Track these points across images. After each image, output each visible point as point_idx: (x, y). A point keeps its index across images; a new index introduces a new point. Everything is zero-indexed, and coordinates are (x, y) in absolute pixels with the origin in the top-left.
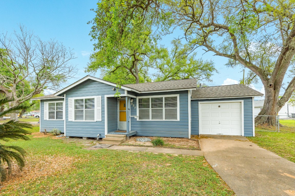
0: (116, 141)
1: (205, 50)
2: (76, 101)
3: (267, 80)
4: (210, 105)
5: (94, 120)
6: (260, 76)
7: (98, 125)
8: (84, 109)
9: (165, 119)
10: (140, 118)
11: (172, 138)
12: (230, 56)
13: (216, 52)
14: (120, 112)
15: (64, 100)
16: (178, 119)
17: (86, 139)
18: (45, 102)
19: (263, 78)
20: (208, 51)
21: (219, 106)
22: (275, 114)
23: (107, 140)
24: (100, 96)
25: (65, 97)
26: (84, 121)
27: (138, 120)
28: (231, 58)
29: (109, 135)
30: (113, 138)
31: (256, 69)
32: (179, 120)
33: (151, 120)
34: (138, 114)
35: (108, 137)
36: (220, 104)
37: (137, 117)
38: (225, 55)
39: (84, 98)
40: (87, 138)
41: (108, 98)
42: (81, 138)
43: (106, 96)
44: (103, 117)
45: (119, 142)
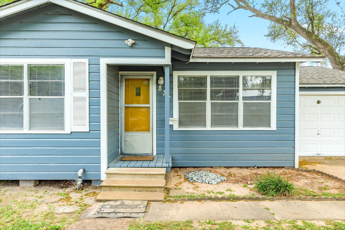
0: (150, 189)
1: (233, 7)
3: (341, 63)
4: (302, 98)
5: (63, 129)
6: (330, 56)
7: (75, 145)
8: (26, 97)
10: (181, 124)
11: (258, 167)
12: (280, 21)
13: (254, 10)
14: (126, 107)
16: (274, 127)
17: (32, 184)
19: (335, 60)
20: (239, 8)
21: (318, 102)
23: (120, 187)
24: (86, 61)
26: (26, 131)
27: (176, 127)
28: (282, 24)
29: (112, 170)
30: (130, 178)
31: (324, 45)
32: (275, 129)
33: (209, 128)
34: (176, 115)
35: (115, 178)
37: (174, 121)
38: (271, 18)
39: (25, 62)
40: (35, 183)
42: (16, 182)
43: (104, 62)
44: (94, 120)
45: (158, 189)
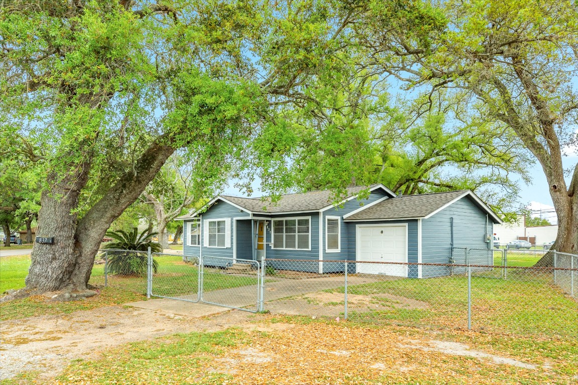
2: (210, 223)
4: (371, 229)
5: (225, 246)
7: (227, 253)
8: (217, 234)
9: (298, 248)
10: (274, 247)
15: (200, 221)
18: (188, 223)
21: (382, 232)
22: (572, 248)
24: (230, 219)
25: (201, 218)
26: (216, 247)
27: (272, 248)
29: (236, 264)
32: (311, 250)
33: (284, 249)
34: (273, 241)
36: (383, 229)
37: (272, 245)
39: (217, 220)
41: (238, 221)
43: (235, 219)
44: (232, 243)
